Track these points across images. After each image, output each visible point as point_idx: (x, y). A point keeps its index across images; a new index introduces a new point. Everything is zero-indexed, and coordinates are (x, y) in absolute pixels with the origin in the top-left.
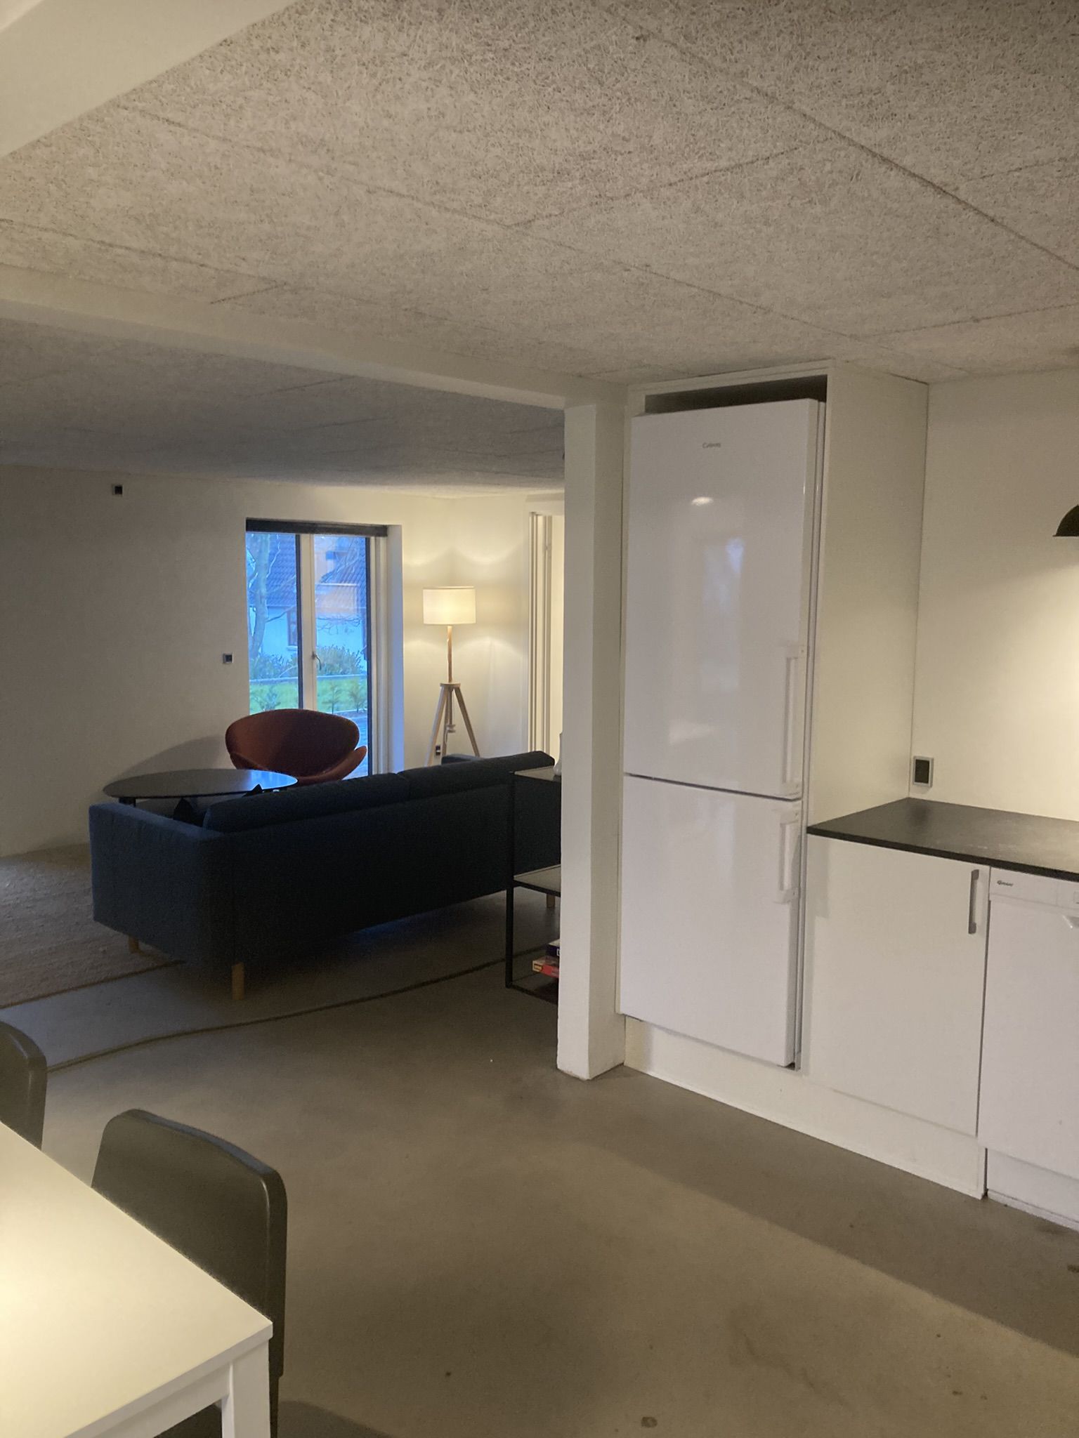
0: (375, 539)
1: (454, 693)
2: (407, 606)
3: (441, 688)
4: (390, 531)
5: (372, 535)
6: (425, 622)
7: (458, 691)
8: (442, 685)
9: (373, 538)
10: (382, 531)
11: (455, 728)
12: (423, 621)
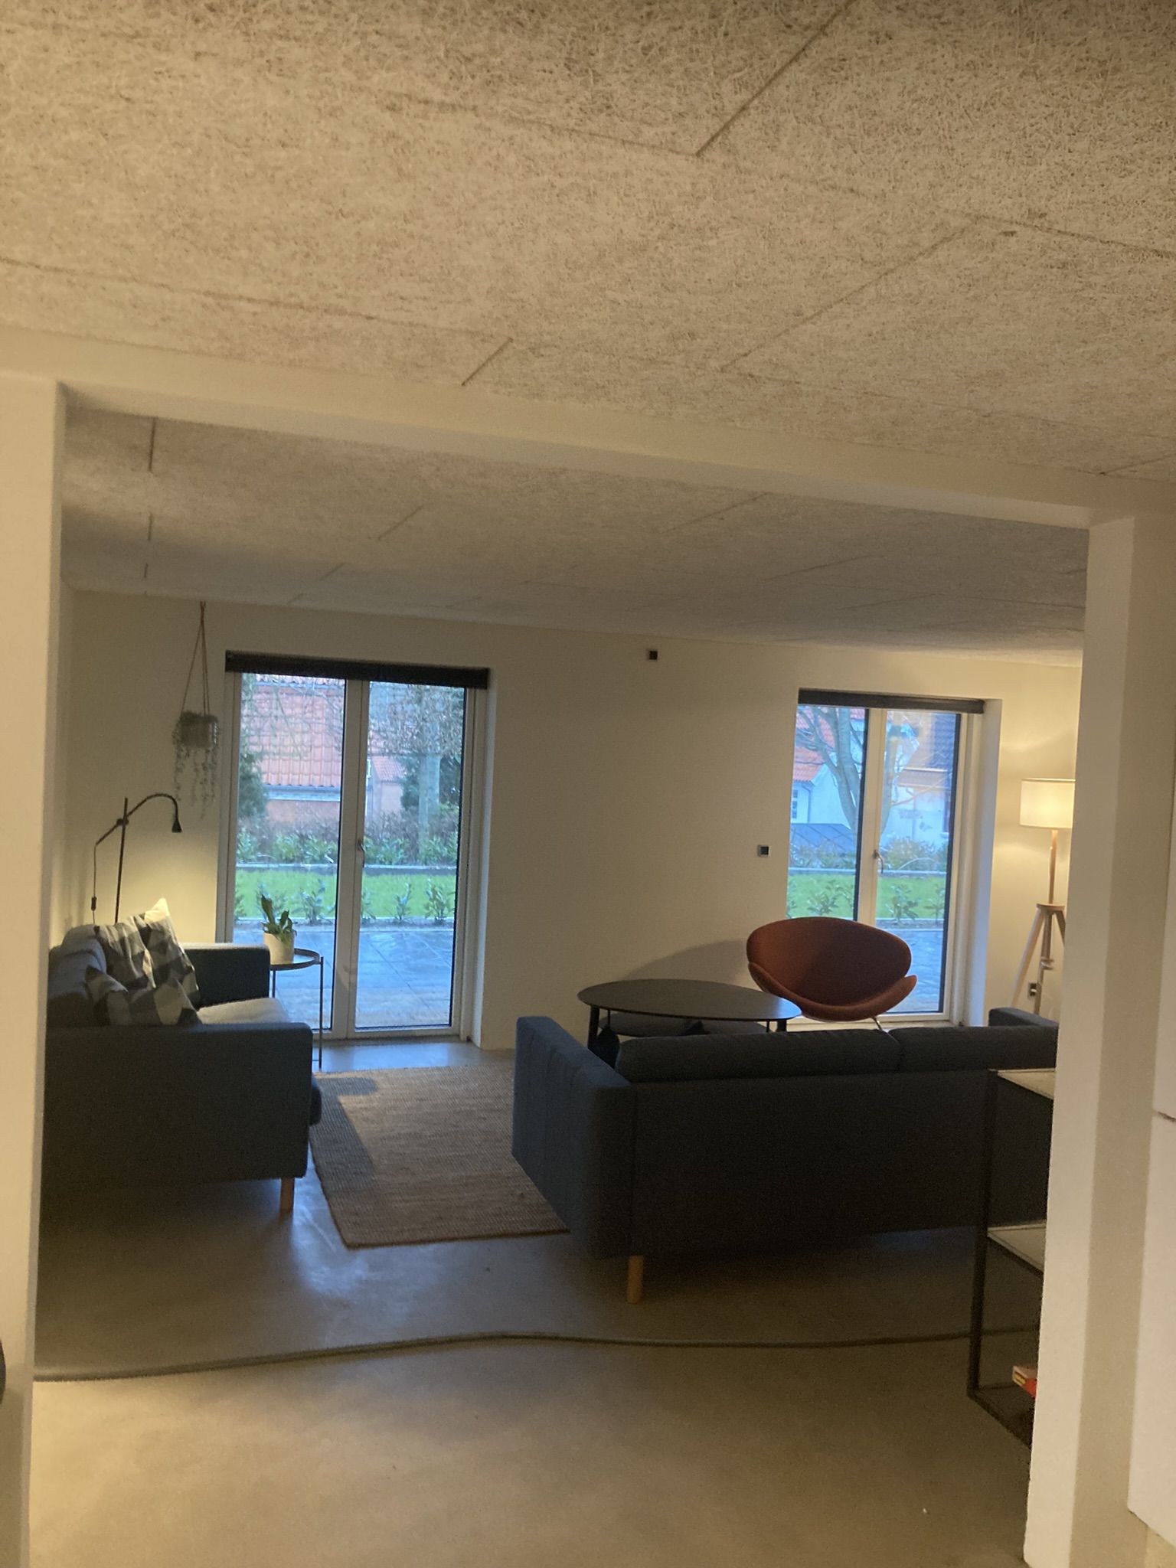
0: (968, 717)
1: (1054, 918)
2: (1002, 801)
3: (1037, 909)
4: (988, 708)
5: (964, 711)
6: (1022, 823)
7: (1060, 915)
8: (1039, 906)
9: (964, 715)
10: (978, 706)
11: (1053, 965)
12: (1019, 821)
